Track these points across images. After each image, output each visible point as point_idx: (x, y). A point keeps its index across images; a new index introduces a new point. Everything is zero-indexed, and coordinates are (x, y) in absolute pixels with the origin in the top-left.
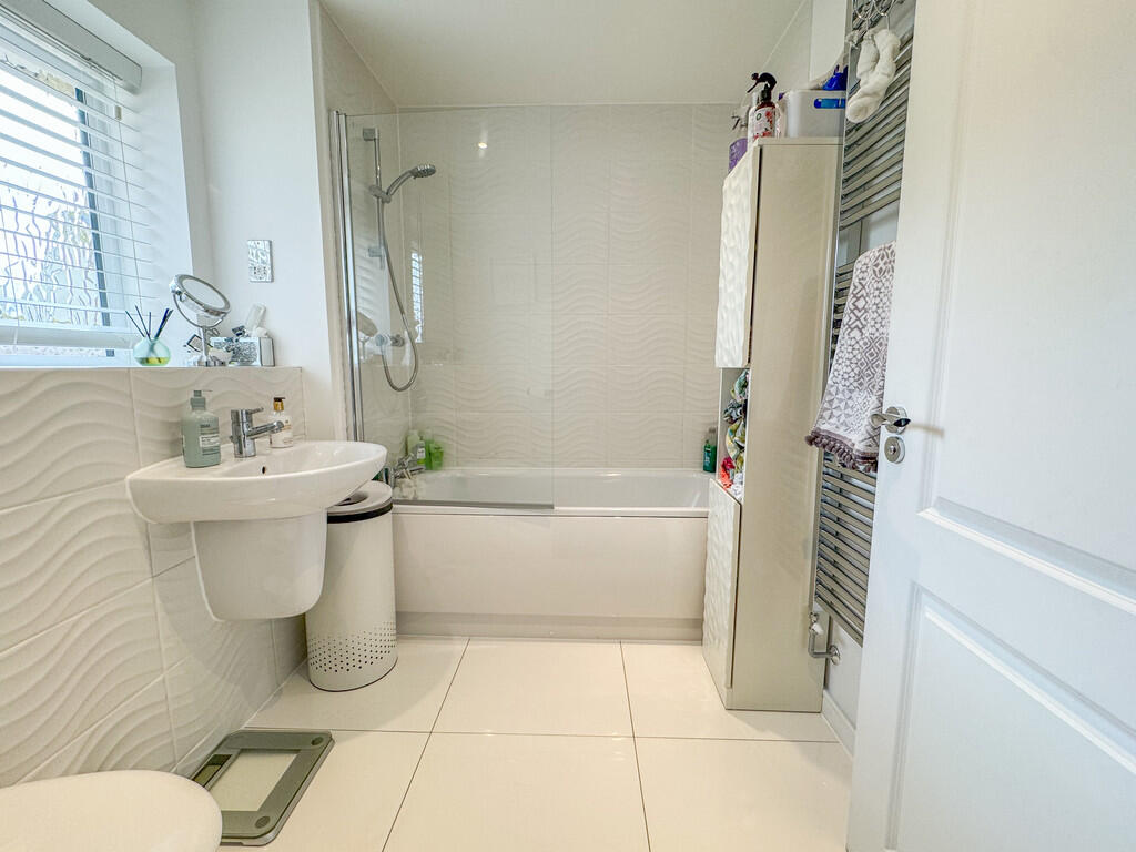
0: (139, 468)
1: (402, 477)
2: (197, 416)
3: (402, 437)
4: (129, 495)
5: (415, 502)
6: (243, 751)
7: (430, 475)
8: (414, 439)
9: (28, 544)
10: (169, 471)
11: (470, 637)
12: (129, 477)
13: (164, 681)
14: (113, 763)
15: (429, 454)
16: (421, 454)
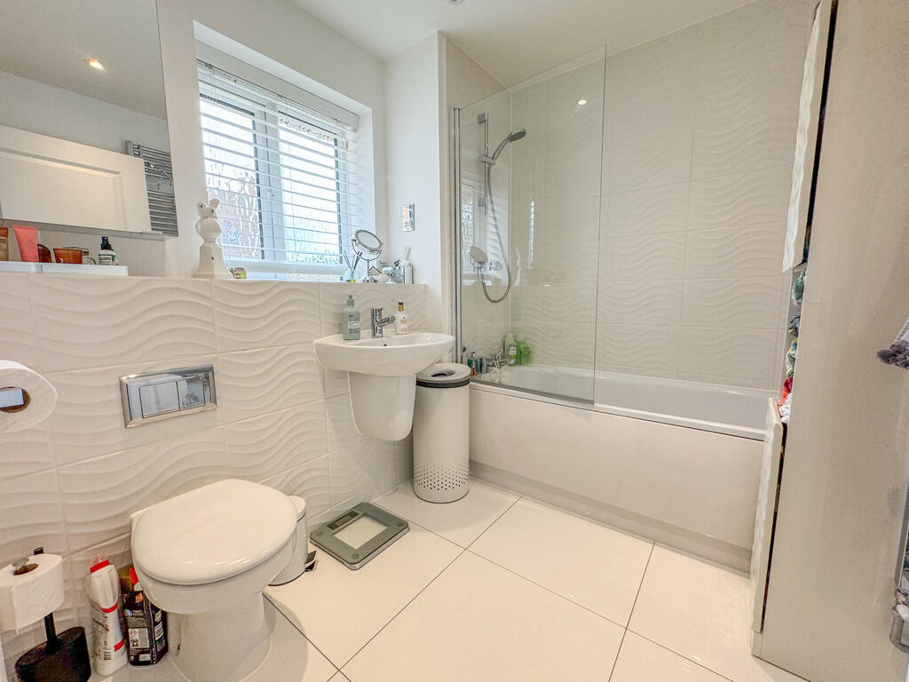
0: (321, 337)
1: (493, 365)
2: (349, 310)
3: (501, 338)
4: (315, 351)
5: (500, 385)
6: (365, 515)
7: (518, 369)
8: (510, 340)
9: (267, 367)
10: (335, 341)
11: (523, 495)
12: (316, 341)
13: (328, 457)
14: (298, 492)
15: (520, 352)
16: (513, 352)
